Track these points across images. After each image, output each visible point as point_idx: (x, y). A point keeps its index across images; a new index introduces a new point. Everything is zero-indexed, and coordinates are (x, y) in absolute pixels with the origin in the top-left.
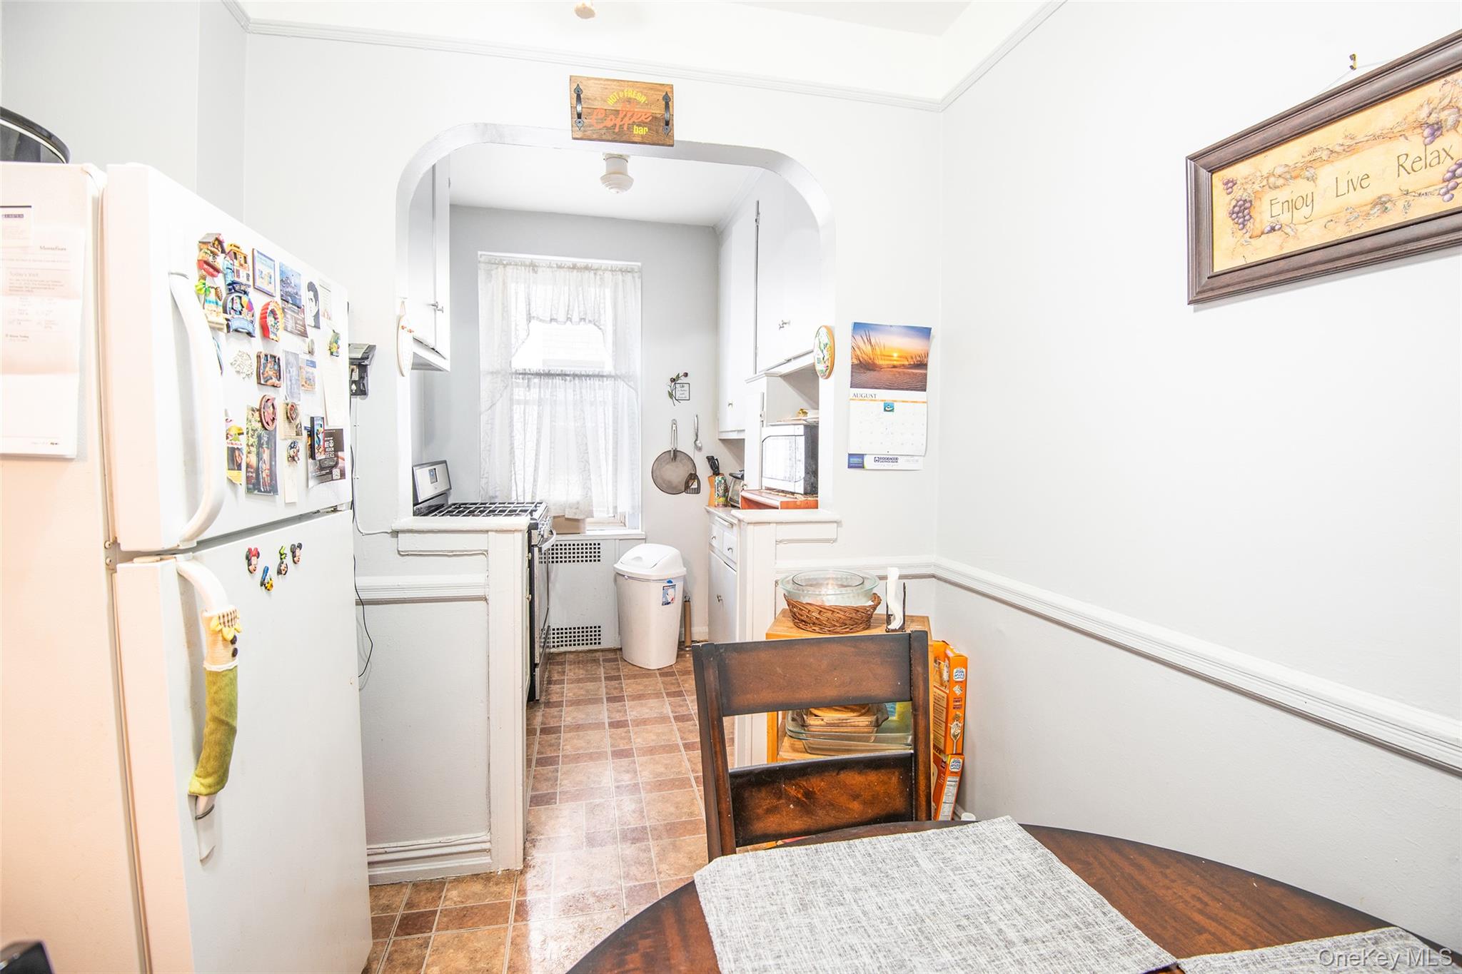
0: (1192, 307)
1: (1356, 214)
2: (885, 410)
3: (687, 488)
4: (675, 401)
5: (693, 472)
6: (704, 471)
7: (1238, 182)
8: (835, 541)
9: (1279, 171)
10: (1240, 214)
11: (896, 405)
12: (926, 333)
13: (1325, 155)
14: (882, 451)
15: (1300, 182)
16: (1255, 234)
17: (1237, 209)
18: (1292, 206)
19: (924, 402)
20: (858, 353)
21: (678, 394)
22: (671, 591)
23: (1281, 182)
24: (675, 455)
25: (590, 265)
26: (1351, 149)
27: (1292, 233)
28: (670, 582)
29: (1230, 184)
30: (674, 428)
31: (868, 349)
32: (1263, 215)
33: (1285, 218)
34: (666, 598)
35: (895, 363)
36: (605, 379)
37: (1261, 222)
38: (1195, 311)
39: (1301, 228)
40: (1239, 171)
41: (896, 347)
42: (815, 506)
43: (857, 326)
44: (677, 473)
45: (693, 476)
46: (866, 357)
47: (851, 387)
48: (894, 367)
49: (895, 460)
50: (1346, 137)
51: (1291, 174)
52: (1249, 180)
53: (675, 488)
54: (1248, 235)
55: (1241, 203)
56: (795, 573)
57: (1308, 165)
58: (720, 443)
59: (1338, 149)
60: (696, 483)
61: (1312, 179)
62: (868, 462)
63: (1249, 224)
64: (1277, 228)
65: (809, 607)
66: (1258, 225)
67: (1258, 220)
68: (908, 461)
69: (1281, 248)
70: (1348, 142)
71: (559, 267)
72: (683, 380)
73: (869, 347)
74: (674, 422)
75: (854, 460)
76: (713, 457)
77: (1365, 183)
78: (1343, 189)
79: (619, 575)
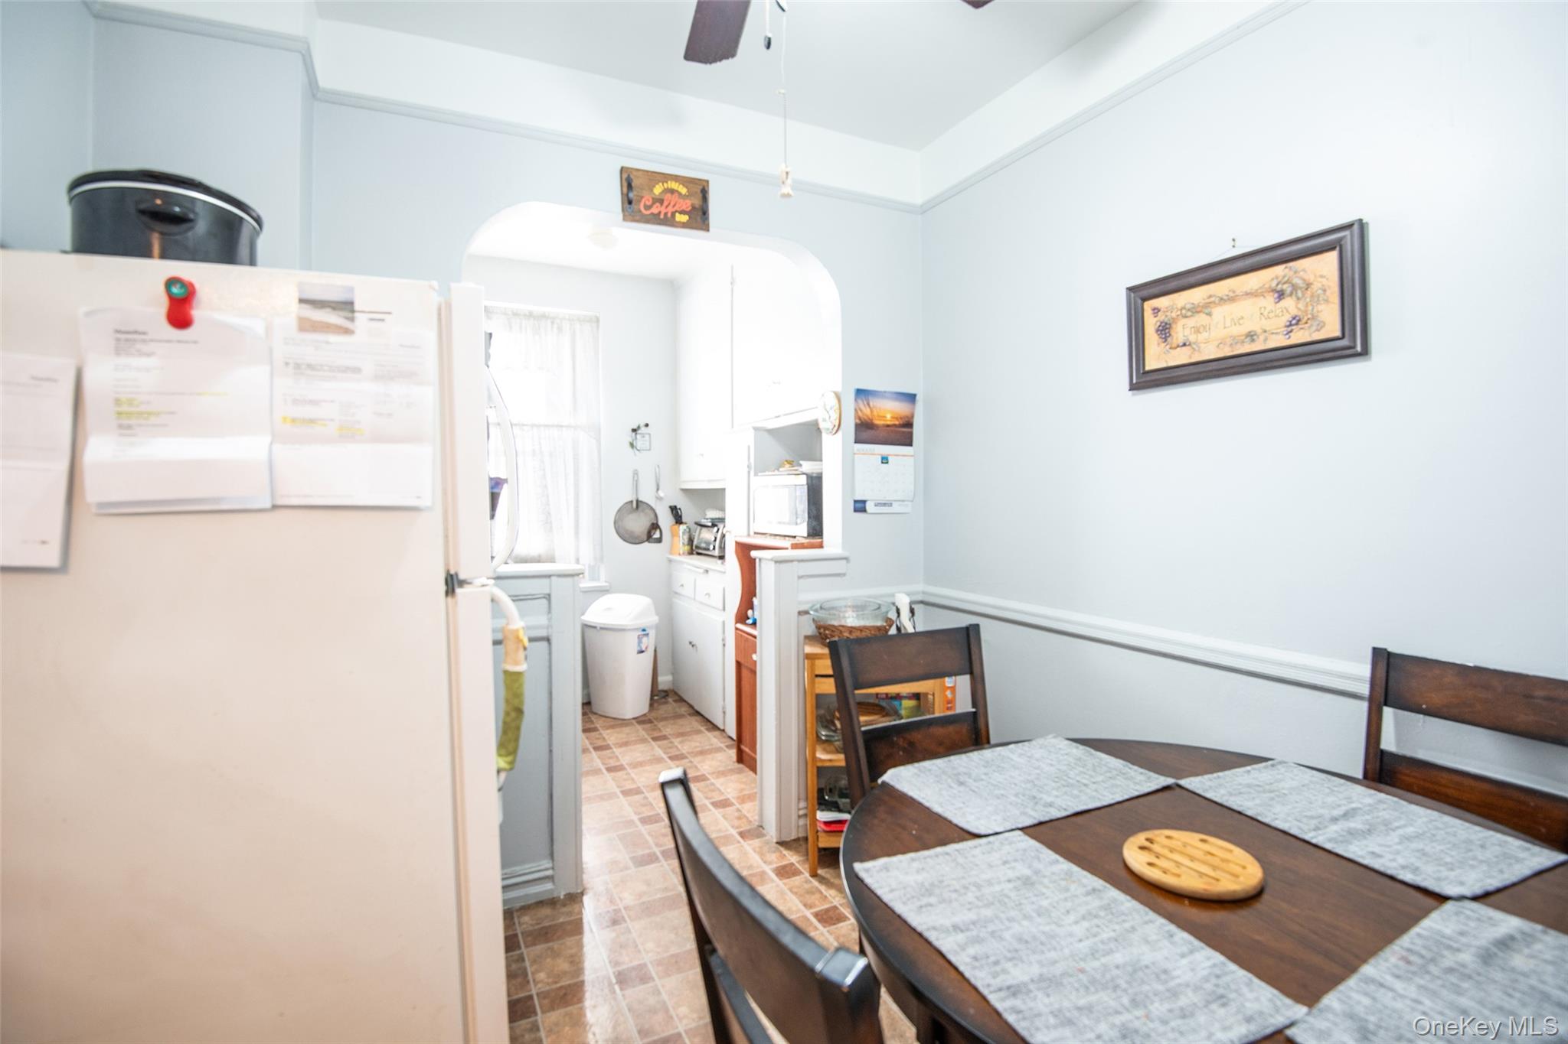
0: (1131, 392)
1: (1236, 341)
2: (882, 463)
3: (649, 537)
4: (637, 452)
5: (655, 522)
6: (665, 520)
7: (1162, 310)
8: (844, 575)
9: (1188, 306)
10: (1163, 332)
11: (890, 458)
12: (911, 398)
13: (1217, 300)
14: (881, 498)
15: (1202, 316)
16: (1173, 346)
17: (1161, 328)
18: (1197, 330)
19: (912, 456)
20: (860, 413)
21: (639, 444)
22: (645, 640)
23: (1189, 314)
24: (638, 505)
25: (547, 314)
26: (1231, 299)
27: (1197, 349)
28: (644, 630)
29: (1156, 311)
30: (636, 478)
31: (867, 411)
32: (1180, 333)
33: (1192, 338)
34: (641, 647)
35: (889, 423)
36: (564, 429)
37: (1177, 339)
38: (1133, 395)
39: (1202, 346)
40: (1162, 302)
41: (888, 411)
42: (821, 546)
43: (860, 392)
44: (638, 524)
45: (655, 526)
46: (866, 418)
47: (856, 442)
48: (888, 426)
49: (891, 505)
50: (1230, 291)
51: (1195, 310)
52: (1170, 309)
53: (637, 538)
54: (1168, 347)
55: (1163, 324)
56: (823, 603)
57: (1207, 305)
58: (681, 492)
59: (1225, 298)
60: (658, 532)
61: (1209, 314)
62: (869, 507)
63: (1169, 339)
64: (1188, 344)
65: (841, 628)
66: (1175, 341)
67: (1175, 338)
68: (900, 505)
69: (1190, 357)
70: (1231, 294)
71: (516, 314)
72: (643, 430)
73: (868, 410)
74: (636, 473)
75: (859, 505)
76: (675, 507)
77: (1241, 322)
78: (1228, 324)
79: (586, 627)
